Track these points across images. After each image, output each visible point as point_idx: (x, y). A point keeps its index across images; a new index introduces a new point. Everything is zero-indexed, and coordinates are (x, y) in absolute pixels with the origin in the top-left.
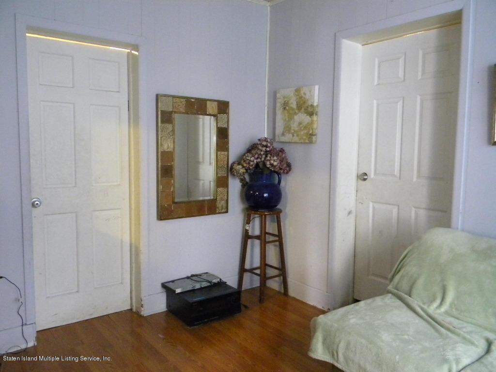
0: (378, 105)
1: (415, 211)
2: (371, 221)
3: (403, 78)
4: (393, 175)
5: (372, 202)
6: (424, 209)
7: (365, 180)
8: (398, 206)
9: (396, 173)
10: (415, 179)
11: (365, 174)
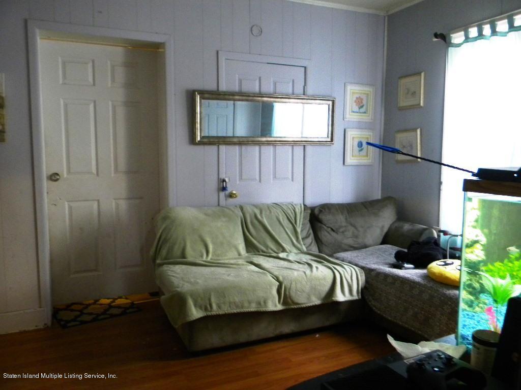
0: (66, 105)
1: (115, 202)
2: (67, 220)
3: (92, 83)
4: (91, 173)
5: (68, 201)
6: (123, 199)
7: (57, 180)
8: (98, 201)
9: (93, 171)
10: (113, 175)
11: (57, 174)
